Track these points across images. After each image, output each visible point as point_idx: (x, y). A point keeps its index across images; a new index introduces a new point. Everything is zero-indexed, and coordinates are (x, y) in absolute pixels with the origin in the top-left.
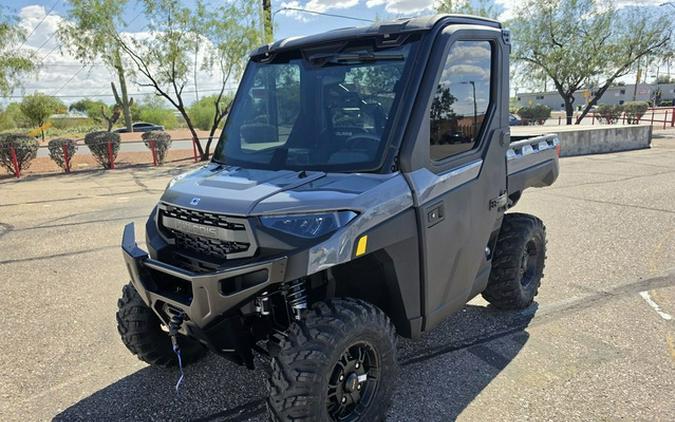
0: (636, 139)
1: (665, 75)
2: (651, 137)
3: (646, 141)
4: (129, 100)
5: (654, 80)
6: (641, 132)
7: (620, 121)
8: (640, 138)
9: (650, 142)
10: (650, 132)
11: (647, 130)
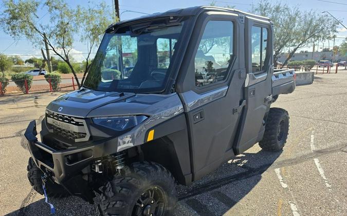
0: (306, 79)
1: (327, 48)
2: (313, 78)
3: (311, 80)
4: (50, 58)
5: (322, 50)
6: (308, 75)
7: (301, 70)
8: (308, 78)
9: (313, 80)
10: (313, 75)
11: (311, 74)
